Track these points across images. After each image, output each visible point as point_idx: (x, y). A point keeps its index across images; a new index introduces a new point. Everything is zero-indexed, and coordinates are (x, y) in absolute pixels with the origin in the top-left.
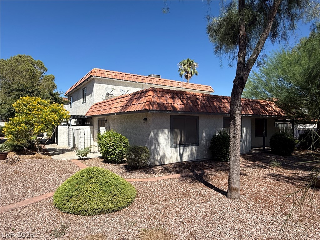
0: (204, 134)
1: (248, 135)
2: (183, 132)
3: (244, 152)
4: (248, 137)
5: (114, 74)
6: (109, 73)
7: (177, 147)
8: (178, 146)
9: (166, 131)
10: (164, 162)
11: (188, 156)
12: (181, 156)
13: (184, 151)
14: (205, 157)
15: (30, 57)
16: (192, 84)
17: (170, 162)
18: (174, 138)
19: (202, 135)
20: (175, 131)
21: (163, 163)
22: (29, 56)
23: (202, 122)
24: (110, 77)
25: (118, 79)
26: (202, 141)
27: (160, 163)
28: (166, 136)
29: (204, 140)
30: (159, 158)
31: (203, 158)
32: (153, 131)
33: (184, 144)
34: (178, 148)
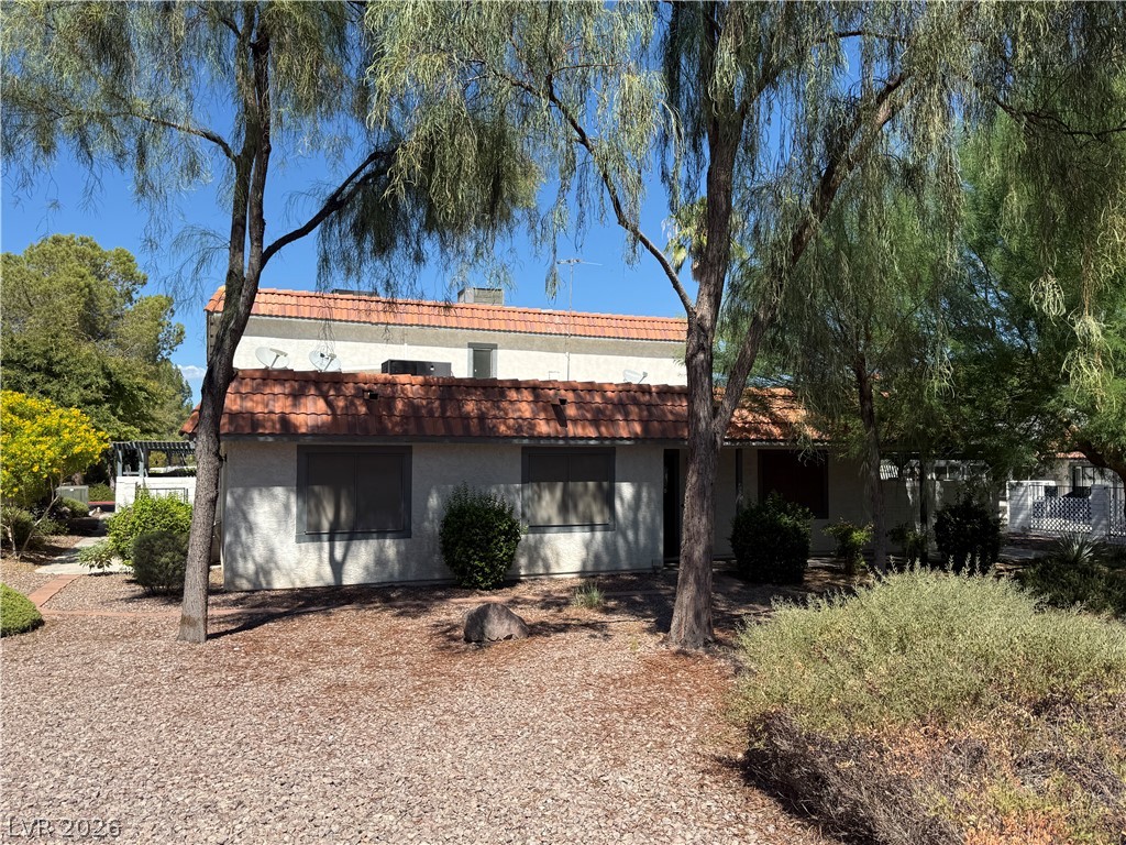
0: (434, 501)
1: (643, 507)
2: (344, 494)
3: (625, 567)
4: (644, 513)
5: (294, 301)
6: (274, 299)
7: (320, 540)
8: (325, 537)
9: (279, 491)
10: (269, 583)
11: (367, 568)
12: (337, 567)
13: (350, 554)
14: (437, 576)
15: (87, 241)
16: (614, 316)
17: (293, 584)
18: (309, 512)
19: (426, 505)
20: (313, 492)
21: (264, 586)
22: (85, 236)
23: (424, 464)
24: (276, 310)
25: (303, 318)
26: (426, 524)
27: (255, 584)
28: (278, 506)
29: (433, 521)
30: (251, 567)
31: (430, 578)
32: (232, 493)
33: (352, 532)
34: (326, 545)
